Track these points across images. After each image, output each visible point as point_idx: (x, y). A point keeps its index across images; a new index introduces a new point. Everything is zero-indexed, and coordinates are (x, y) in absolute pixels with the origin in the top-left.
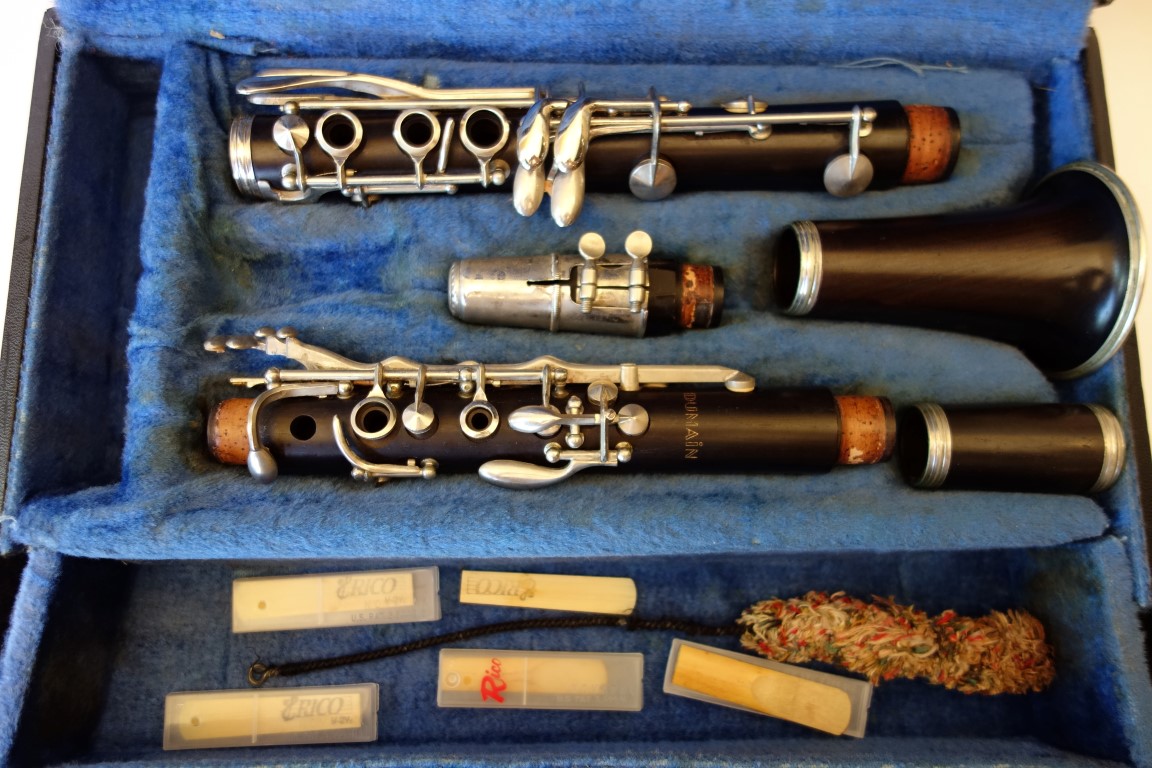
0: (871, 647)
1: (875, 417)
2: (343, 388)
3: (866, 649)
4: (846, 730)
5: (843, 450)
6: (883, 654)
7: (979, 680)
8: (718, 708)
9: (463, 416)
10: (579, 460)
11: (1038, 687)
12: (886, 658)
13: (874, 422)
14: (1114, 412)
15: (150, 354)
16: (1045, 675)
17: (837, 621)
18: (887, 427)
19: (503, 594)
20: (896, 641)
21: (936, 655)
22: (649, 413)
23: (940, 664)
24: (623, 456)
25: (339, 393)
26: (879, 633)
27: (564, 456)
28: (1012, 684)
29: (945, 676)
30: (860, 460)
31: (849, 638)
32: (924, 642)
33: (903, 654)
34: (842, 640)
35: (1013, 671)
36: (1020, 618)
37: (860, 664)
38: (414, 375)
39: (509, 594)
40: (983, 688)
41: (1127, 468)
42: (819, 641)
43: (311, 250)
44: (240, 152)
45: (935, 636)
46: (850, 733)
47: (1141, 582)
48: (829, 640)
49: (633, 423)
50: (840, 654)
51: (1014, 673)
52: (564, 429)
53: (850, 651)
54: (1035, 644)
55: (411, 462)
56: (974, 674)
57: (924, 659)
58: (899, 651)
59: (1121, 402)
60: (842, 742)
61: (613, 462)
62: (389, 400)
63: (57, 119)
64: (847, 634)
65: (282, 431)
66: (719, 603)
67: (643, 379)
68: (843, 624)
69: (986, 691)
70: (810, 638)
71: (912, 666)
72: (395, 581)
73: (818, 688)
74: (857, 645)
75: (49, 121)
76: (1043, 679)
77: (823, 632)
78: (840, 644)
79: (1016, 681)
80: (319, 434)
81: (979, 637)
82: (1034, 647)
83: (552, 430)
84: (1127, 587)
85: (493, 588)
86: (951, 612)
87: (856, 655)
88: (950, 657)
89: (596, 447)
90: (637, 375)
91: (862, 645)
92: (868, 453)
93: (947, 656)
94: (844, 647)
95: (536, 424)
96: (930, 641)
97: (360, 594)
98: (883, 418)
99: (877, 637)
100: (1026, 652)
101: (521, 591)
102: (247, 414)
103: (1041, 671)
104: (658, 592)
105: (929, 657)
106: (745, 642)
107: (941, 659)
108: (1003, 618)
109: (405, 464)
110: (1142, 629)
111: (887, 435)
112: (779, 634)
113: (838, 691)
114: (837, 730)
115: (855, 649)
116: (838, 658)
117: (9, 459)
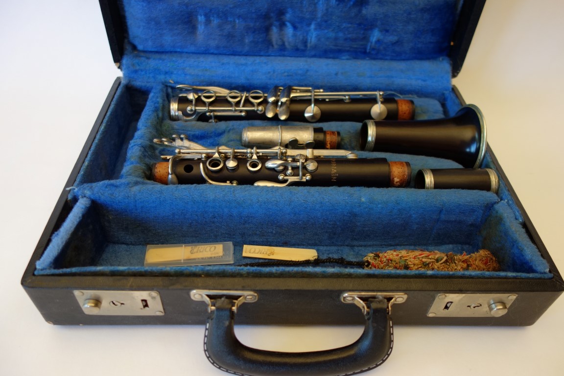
0: (419, 258)
1: (403, 166)
2: (204, 155)
3: (417, 259)
5: (392, 178)
6: (424, 260)
9: (248, 165)
10: (292, 179)
13: (403, 168)
14: (491, 168)
15: (136, 147)
18: (408, 170)
19: (261, 253)
20: (429, 256)
21: (446, 261)
22: (318, 163)
24: (308, 177)
25: (202, 158)
26: (420, 254)
27: (286, 178)
30: (398, 183)
32: (441, 256)
33: (433, 260)
34: (405, 257)
38: (229, 151)
39: (263, 253)
41: (500, 182)
43: (195, 134)
44: (174, 106)
47: (517, 214)
48: (401, 258)
49: (311, 166)
52: (286, 168)
55: (228, 182)
57: (442, 264)
58: (430, 259)
59: (492, 166)
61: (304, 180)
62: (221, 158)
63: (116, 97)
64: (408, 255)
65: (181, 170)
67: (315, 154)
68: (406, 253)
72: (215, 247)
74: (413, 258)
75: (113, 97)
77: (398, 255)
80: (194, 171)
83: (281, 168)
84: (512, 215)
85: (257, 252)
87: (412, 261)
89: (298, 175)
90: (313, 153)
91: (415, 258)
92: (401, 180)
94: (406, 260)
95: (276, 164)
96: (443, 255)
97: (200, 252)
98: (406, 167)
101: (268, 252)
102: (168, 165)
105: (444, 262)
109: (226, 182)
110: (523, 228)
111: (408, 173)
117: (79, 173)
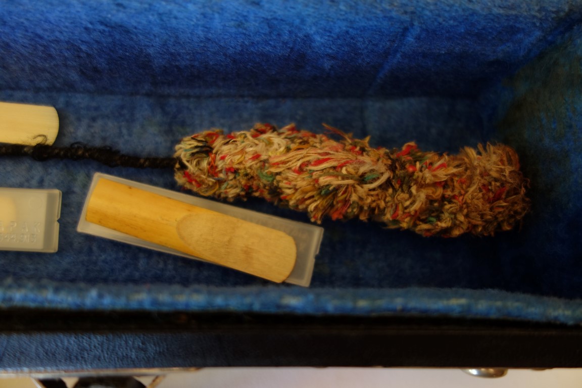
0: (311, 172)
3: (305, 175)
4: (289, 277)
6: (323, 180)
7: (439, 219)
8: (149, 253)
11: (509, 224)
12: (328, 185)
16: (518, 208)
17: (276, 146)
20: (341, 166)
21: (388, 183)
23: (393, 196)
26: (321, 157)
28: (478, 221)
29: (400, 212)
31: (284, 163)
32: (374, 167)
33: (350, 182)
34: (277, 164)
35: (480, 203)
36: (492, 148)
37: (298, 196)
40: (443, 225)
42: (250, 167)
45: (389, 162)
46: (292, 281)
48: (264, 165)
50: (275, 183)
51: (480, 205)
53: (287, 179)
54: (508, 169)
56: (433, 209)
57: (374, 190)
58: (344, 178)
60: (283, 288)
64: (285, 158)
66: (159, 139)
68: (282, 149)
69: (447, 230)
70: (240, 163)
71: (361, 199)
73: (259, 230)
74: (295, 171)
76: (516, 212)
77: (256, 157)
78: (274, 170)
79: (482, 216)
81: (442, 166)
82: (507, 173)
86: (412, 144)
87: (294, 183)
88: (405, 187)
91: (300, 170)
93: (401, 186)
94: (277, 174)
96: (381, 167)
99: (319, 162)
100: (496, 180)
103: (514, 203)
104: (90, 126)
105: (380, 187)
106: (180, 179)
107: (395, 190)
108: (472, 152)
112: (209, 164)
113: (282, 234)
114: (277, 277)
115: (291, 175)
116: (276, 191)
